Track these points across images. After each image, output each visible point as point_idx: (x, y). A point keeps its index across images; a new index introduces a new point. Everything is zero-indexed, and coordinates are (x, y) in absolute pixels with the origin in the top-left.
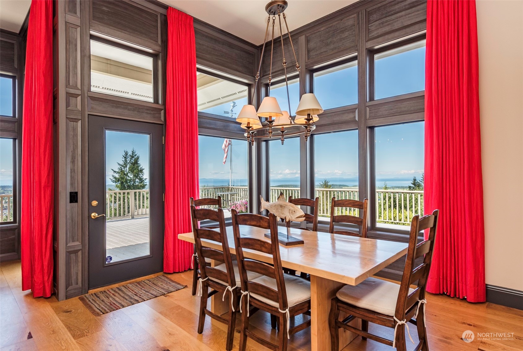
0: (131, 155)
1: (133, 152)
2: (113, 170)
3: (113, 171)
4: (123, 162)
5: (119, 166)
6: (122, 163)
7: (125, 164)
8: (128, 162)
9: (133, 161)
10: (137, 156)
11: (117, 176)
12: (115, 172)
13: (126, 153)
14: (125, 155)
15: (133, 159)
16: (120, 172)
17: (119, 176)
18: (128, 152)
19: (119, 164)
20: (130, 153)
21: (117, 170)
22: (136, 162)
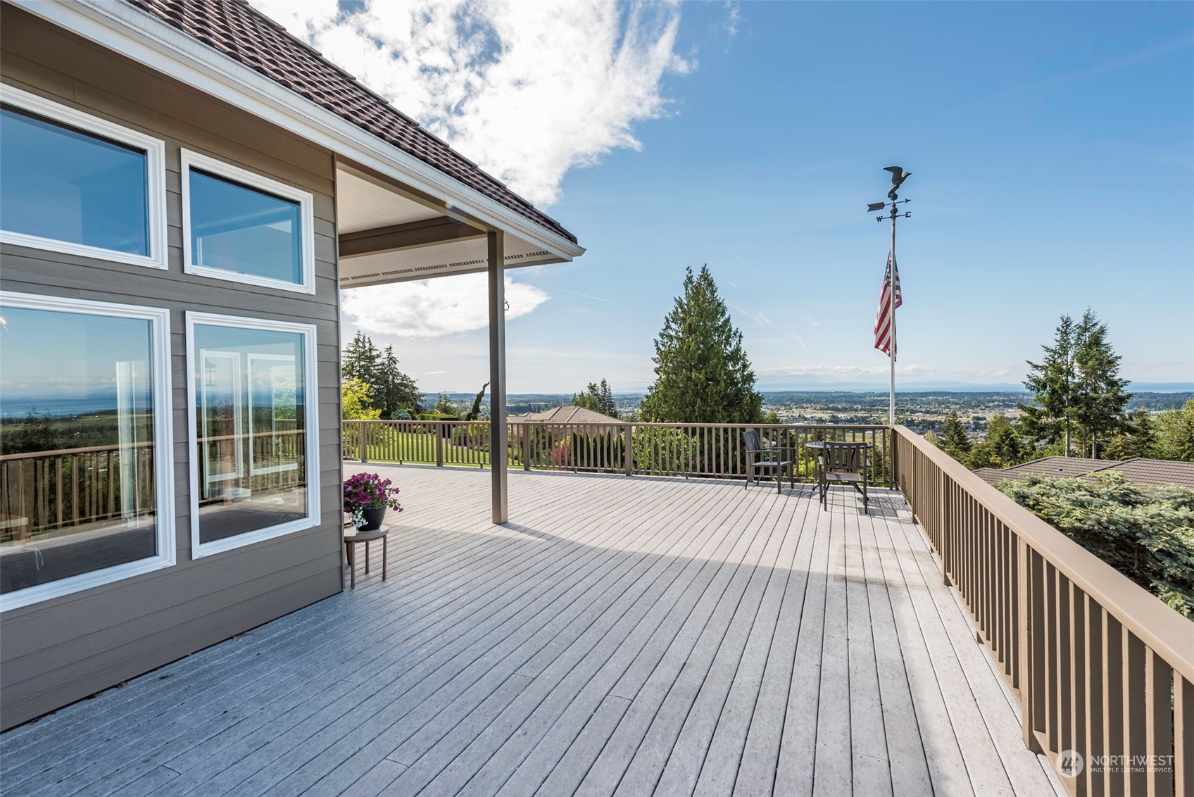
0: (1080, 326)
1: (1087, 318)
2: (1030, 363)
3: (1030, 366)
4: (1058, 343)
5: (1047, 354)
6: (1054, 345)
7: (1062, 347)
8: (1073, 342)
9: (1087, 340)
10: (1098, 327)
11: (1040, 375)
12: (1036, 367)
13: (1067, 323)
14: (1063, 327)
15: (1088, 334)
16: (1050, 365)
17: (1046, 375)
18: (1072, 319)
19: (1047, 349)
20: (1078, 320)
21: (1042, 363)
22: (1096, 341)
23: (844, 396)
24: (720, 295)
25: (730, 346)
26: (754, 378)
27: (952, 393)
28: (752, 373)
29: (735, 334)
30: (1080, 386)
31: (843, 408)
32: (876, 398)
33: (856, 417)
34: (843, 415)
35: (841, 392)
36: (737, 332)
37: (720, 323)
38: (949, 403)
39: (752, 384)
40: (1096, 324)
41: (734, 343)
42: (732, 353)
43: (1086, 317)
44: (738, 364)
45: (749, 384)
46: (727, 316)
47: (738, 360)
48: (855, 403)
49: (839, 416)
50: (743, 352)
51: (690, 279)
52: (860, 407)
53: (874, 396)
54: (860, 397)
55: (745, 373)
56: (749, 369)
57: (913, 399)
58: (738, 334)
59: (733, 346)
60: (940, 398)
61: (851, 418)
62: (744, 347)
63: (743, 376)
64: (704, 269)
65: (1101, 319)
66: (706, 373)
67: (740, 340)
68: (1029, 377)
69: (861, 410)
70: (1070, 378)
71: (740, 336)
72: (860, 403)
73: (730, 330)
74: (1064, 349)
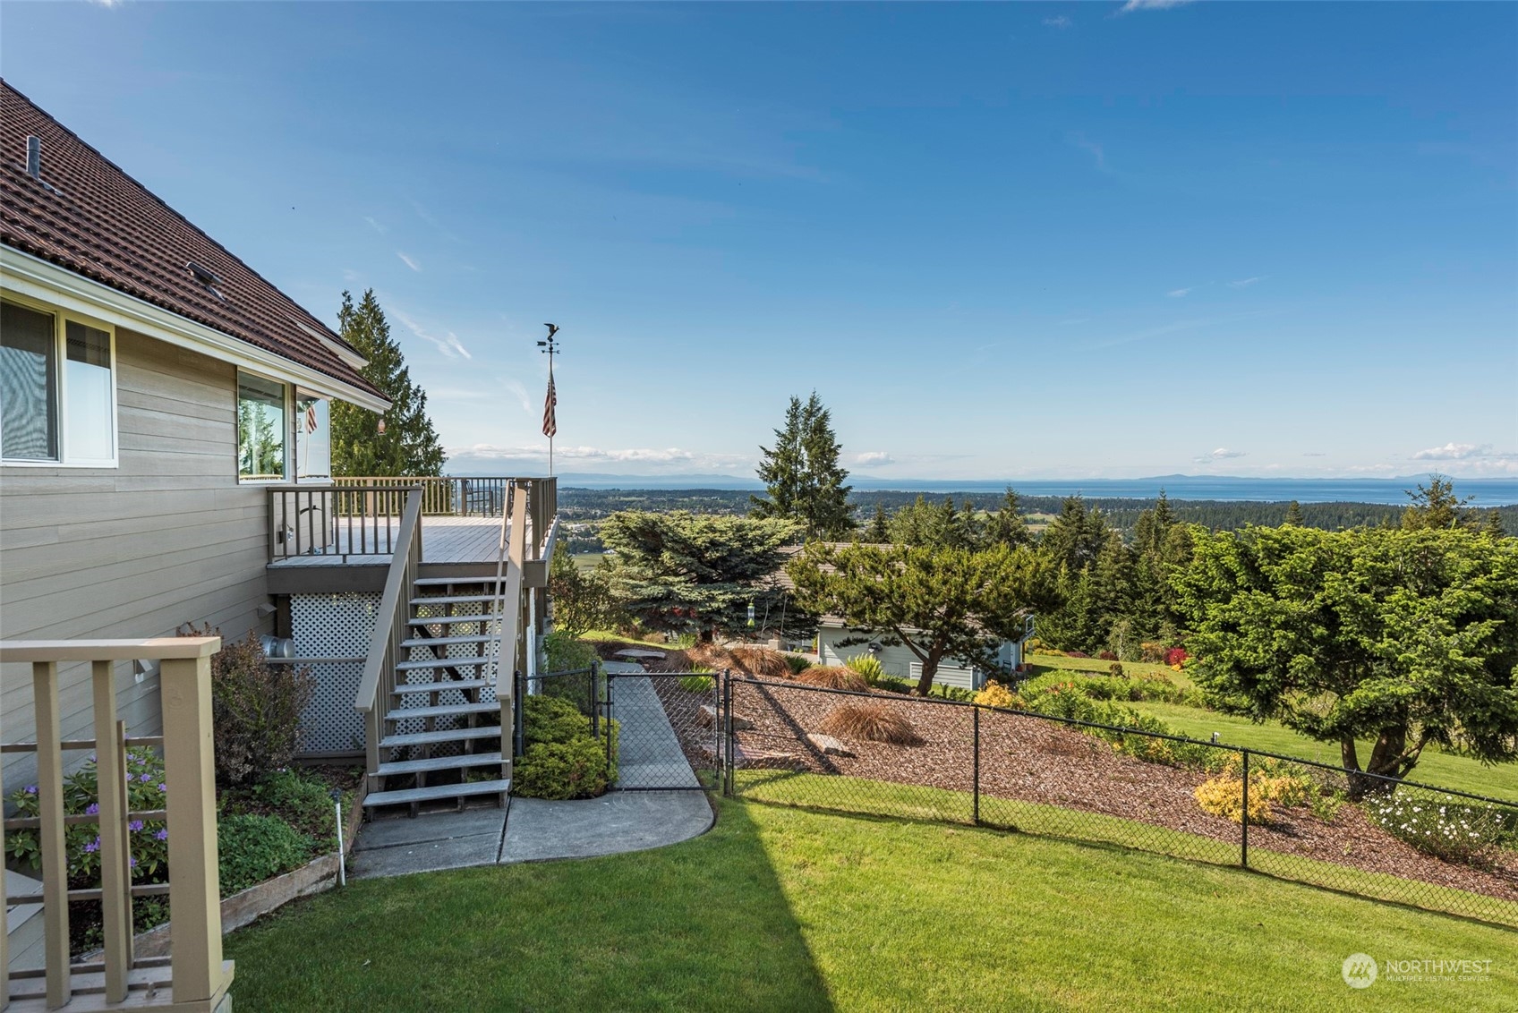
2: (763, 450)
3: (763, 453)
4: (788, 428)
5: (778, 440)
6: (784, 429)
8: (800, 426)
9: (813, 425)
10: (822, 412)
11: (772, 462)
12: (769, 453)
13: (796, 404)
14: (792, 410)
15: (813, 419)
16: (781, 452)
17: (777, 464)
18: (800, 400)
19: (779, 434)
20: (805, 403)
21: (774, 449)
22: (820, 428)
23: (576, 495)
24: (393, 337)
25: (408, 411)
26: (443, 456)
27: (720, 491)
28: (440, 449)
29: (415, 394)
30: (809, 476)
31: (575, 513)
32: (622, 499)
33: (593, 527)
34: (574, 526)
35: (572, 489)
36: (419, 391)
37: (393, 377)
38: (718, 505)
39: (439, 464)
40: (820, 408)
41: (414, 407)
42: (411, 420)
43: (812, 400)
44: (419, 436)
45: (436, 465)
46: (403, 367)
47: (420, 430)
48: (593, 506)
49: (569, 527)
50: (426, 420)
51: (347, 309)
52: (599, 512)
53: (620, 495)
54: (600, 497)
55: (430, 449)
56: (437, 444)
57: (673, 500)
58: (419, 395)
59: (412, 411)
60: (706, 499)
61: (587, 529)
62: (429, 413)
63: (426, 453)
64: (368, 295)
65: (825, 404)
66: (375, 447)
67: (422, 403)
68: (762, 465)
69: (601, 517)
70: (799, 467)
71: (423, 398)
72: (599, 506)
73: (409, 387)
74: (793, 433)
